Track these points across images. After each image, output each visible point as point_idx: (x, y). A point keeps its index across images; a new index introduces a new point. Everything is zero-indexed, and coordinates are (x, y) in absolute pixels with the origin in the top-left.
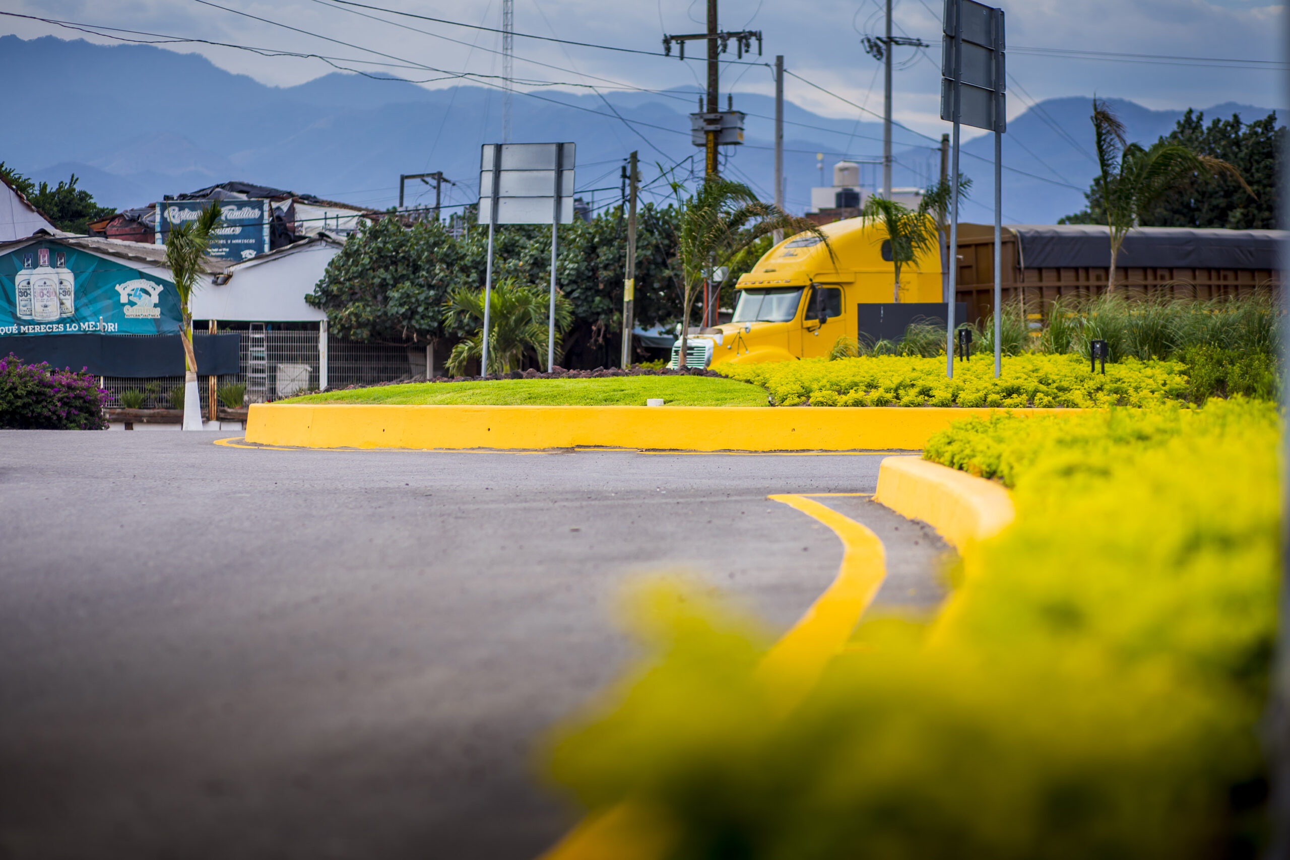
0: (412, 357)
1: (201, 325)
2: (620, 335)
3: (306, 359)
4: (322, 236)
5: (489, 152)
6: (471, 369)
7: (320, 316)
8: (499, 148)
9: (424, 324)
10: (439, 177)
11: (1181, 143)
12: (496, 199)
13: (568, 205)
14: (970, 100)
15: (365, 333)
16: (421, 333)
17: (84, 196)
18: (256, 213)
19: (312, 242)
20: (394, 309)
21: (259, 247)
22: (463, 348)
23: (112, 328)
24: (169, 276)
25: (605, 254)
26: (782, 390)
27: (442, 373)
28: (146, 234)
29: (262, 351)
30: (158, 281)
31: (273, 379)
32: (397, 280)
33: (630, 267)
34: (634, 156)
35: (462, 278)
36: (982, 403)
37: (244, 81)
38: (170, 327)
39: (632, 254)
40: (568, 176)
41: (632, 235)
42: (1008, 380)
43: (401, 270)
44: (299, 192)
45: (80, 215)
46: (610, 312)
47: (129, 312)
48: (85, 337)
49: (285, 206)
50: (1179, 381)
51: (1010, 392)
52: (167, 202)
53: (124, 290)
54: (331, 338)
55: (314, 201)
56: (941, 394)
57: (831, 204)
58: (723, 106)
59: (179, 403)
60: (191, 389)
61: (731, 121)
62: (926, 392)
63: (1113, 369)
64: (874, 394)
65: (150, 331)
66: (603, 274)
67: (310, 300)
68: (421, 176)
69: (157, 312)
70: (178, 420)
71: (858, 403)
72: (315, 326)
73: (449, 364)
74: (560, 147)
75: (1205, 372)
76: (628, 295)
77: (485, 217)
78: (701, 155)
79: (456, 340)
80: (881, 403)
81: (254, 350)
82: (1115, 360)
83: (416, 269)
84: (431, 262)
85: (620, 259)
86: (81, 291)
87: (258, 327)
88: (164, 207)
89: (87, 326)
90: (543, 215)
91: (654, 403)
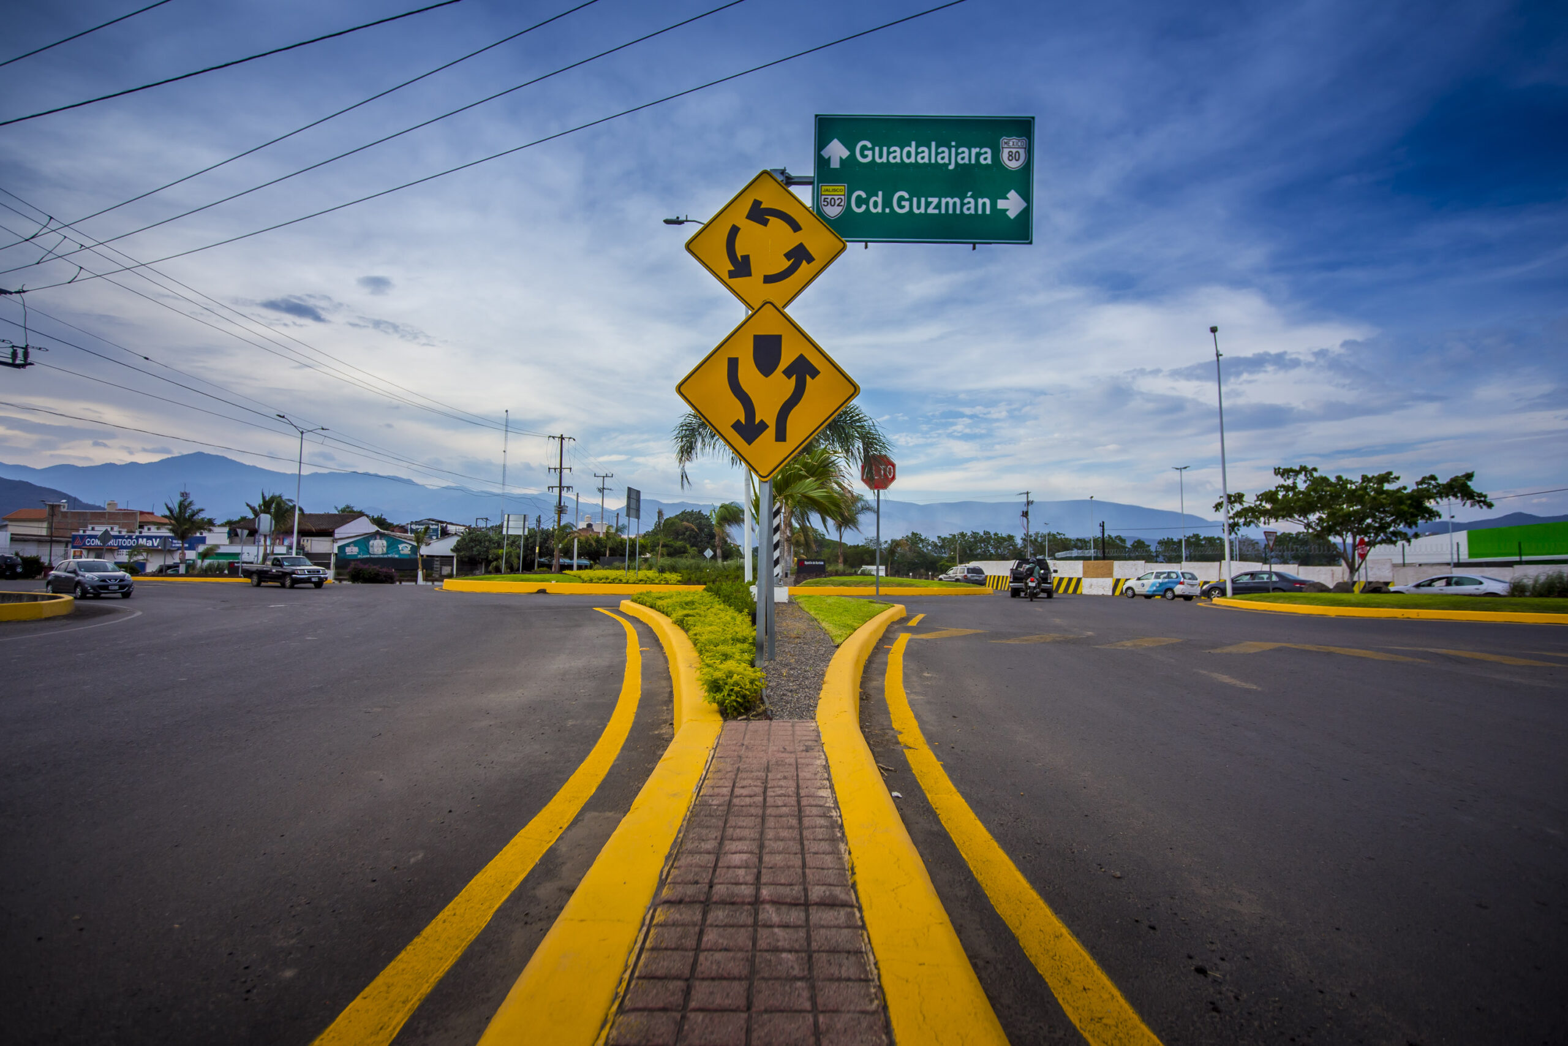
0: (479, 565)
1: (422, 556)
2: (534, 560)
3: (449, 565)
4: (456, 534)
5: (506, 516)
6: (498, 570)
7: (454, 554)
8: (509, 515)
9: (483, 557)
10: (487, 519)
11: (680, 519)
12: (508, 528)
13: (526, 530)
14: (633, 512)
15: (466, 559)
16: (482, 559)
17: (385, 519)
18: (436, 527)
19: (453, 535)
20: (475, 553)
21: (437, 536)
22: (494, 563)
23: (397, 556)
24: (415, 544)
25: (531, 540)
26: (586, 579)
27: (488, 572)
28: (406, 531)
29: (438, 563)
30: (410, 544)
31: (441, 570)
32: (476, 545)
33: (538, 543)
34: (540, 516)
35: (493, 545)
36: (634, 583)
37: (423, 486)
38: (413, 556)
39: (538, 540)
40: (527, 523)
41: (538, 535)
42: (640, 577)
43: (477, 543)
44: (448, 521)
45: (383, 524)
46: (531, 555)
47: (402, 552)
48: (389, 559)
49: (445, 525)
50: (679, 578)
51: (641, 581)
52: (412, 523)
53: (400, 547)
54: (457, 560)
55: (452, 524)
56: (624, 581)
57: (585, 527)
58: (562, 504)
59: (416, 576)
60: (420, 573)
61: (564, 508)
62: (621, 580)
63: (665, 575)
64: (608, 581)
65: (408, 557)
66: (530, 545)
67: (452, 550)
68: (482, 519)
69: (410, 552)
70: (416, 581)
71: (604, 583)
72: (453, 557)
73: (490, 568)
74: (525, 516)
75: (686, 577)
76: (537, 551)
77: (504, 532)
78: (556, 516)
79: (491, 562)
80: (610, 583)
81: (436, 563)
82: (664, 573)
83: (481, 543)
84: (485, 541)
85: (535, 542)
86: (388, 547)
87: (437, 557)
88: (411, 524)
89: (390, 556)
90: (520, 533)
91: (553, 582)
